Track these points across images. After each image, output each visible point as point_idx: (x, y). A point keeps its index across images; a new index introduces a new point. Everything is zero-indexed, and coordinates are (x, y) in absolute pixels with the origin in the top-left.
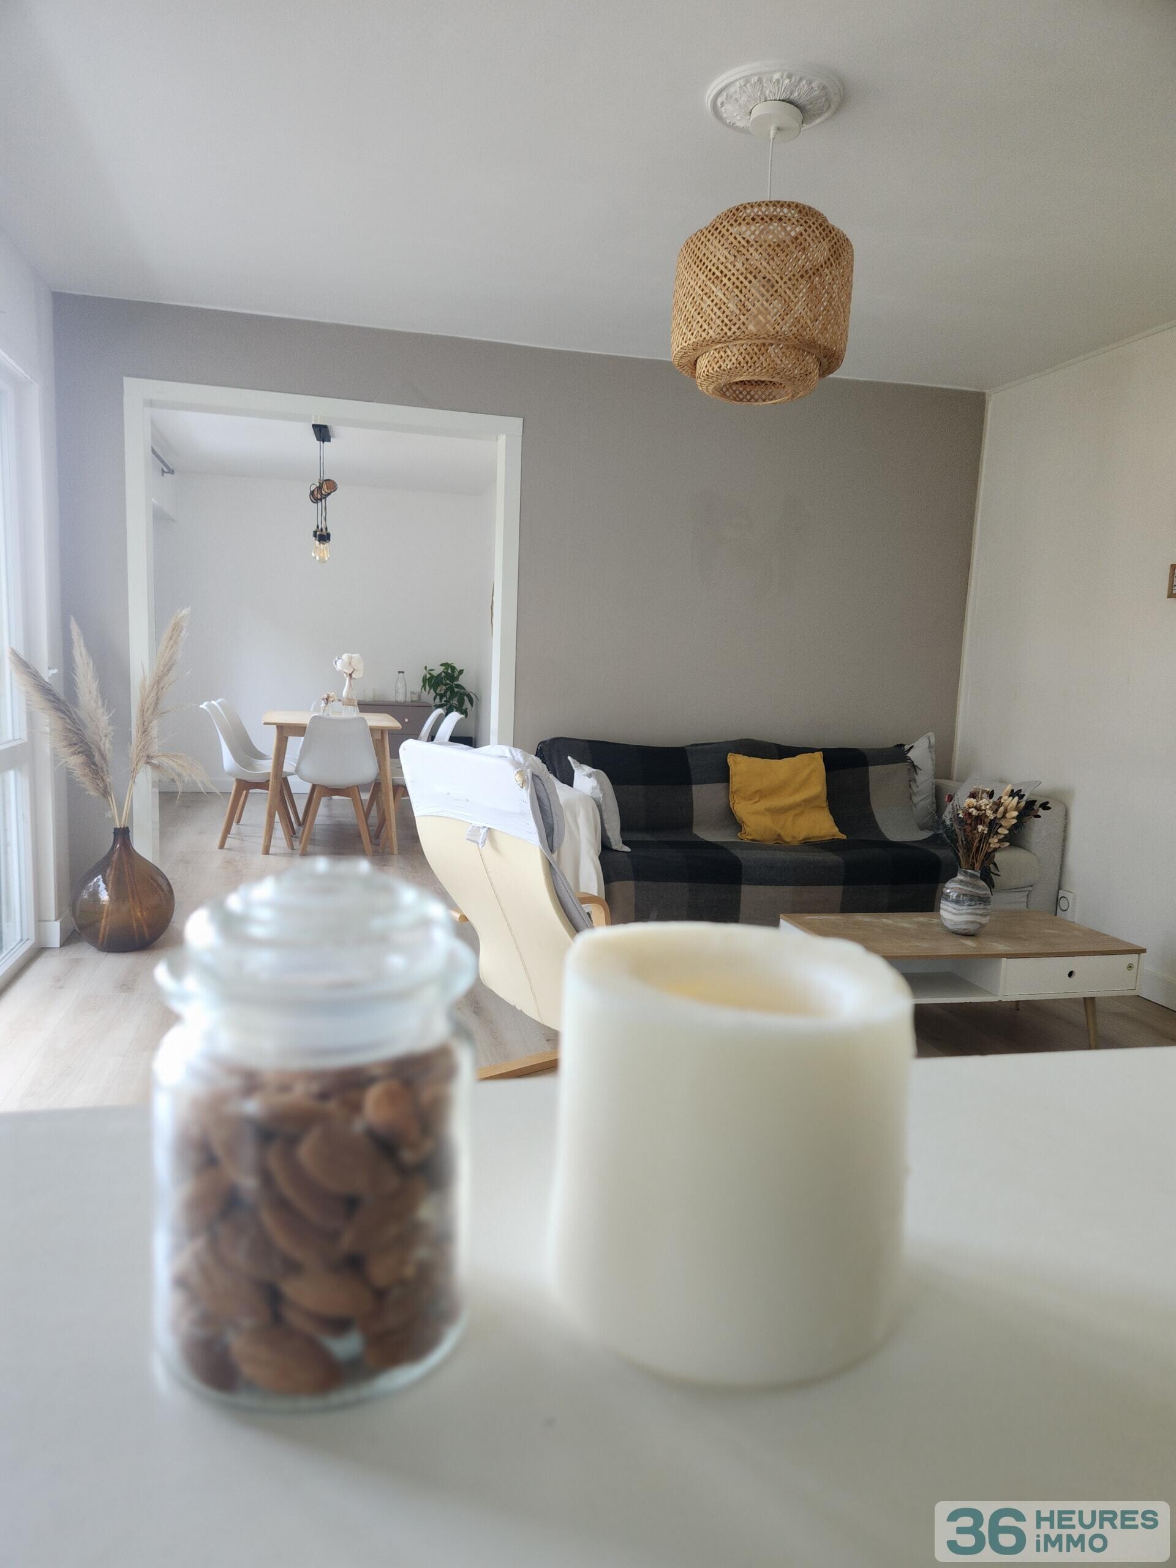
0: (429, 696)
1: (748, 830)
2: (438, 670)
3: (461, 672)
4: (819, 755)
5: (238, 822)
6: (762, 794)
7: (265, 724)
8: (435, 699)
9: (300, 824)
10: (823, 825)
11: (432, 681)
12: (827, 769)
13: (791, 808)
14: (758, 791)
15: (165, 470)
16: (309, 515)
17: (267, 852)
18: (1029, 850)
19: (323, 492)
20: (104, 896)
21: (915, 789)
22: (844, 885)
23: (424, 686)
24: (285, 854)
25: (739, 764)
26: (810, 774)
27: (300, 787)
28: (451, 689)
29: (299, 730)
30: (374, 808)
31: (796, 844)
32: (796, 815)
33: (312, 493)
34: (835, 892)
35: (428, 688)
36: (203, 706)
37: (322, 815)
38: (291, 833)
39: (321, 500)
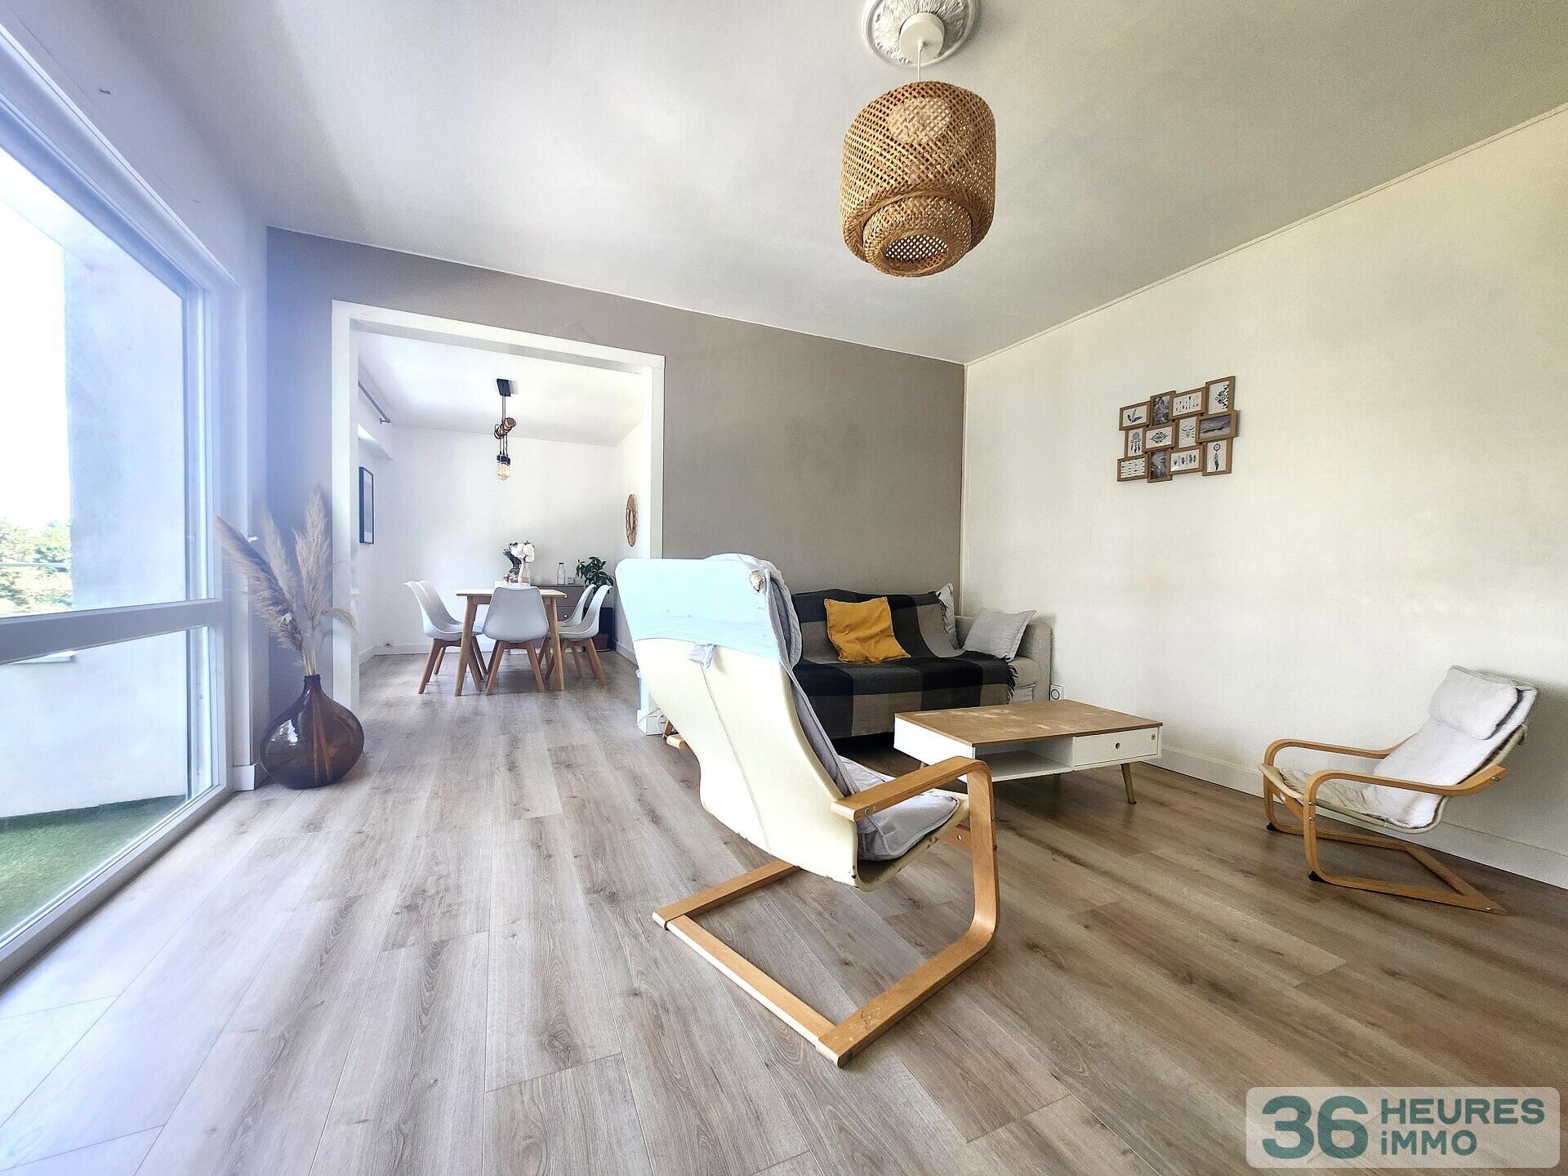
0: (581, 580)
1: (845, 654)
2: (588, 562)
3: (604, 563)
4: (885, 599)
5: (437, 673)
6: (851, 628)
7: (458, 595)
8: (586, 581)
9: (486, 673)
10: (893, 648)
11: (583, 570)
12: (892, 609)
13: (871, 637)
14: (847, 626)
15: (383, 419)
16: (495, 446)
17: (459, 694)
18: (1031, 659)
19: (505, 428)
20: (293, 738)
21: (946, 621)
22: (924, 690)
23: (578, 573)
24: (473, 695)
25: (833, 607)
26: (881, 612)
27: (486, 644)
28: (597, 575)
29: (485, 599)
30: (544, 659)
31: (877, 663)
32: (876, 642)
33: (496, 431)
34: (917, 697)
35: (580, 575)
36: (409, 584)
37: (503, 665)
38: (479, 678)
39: (503, 435)
